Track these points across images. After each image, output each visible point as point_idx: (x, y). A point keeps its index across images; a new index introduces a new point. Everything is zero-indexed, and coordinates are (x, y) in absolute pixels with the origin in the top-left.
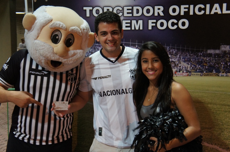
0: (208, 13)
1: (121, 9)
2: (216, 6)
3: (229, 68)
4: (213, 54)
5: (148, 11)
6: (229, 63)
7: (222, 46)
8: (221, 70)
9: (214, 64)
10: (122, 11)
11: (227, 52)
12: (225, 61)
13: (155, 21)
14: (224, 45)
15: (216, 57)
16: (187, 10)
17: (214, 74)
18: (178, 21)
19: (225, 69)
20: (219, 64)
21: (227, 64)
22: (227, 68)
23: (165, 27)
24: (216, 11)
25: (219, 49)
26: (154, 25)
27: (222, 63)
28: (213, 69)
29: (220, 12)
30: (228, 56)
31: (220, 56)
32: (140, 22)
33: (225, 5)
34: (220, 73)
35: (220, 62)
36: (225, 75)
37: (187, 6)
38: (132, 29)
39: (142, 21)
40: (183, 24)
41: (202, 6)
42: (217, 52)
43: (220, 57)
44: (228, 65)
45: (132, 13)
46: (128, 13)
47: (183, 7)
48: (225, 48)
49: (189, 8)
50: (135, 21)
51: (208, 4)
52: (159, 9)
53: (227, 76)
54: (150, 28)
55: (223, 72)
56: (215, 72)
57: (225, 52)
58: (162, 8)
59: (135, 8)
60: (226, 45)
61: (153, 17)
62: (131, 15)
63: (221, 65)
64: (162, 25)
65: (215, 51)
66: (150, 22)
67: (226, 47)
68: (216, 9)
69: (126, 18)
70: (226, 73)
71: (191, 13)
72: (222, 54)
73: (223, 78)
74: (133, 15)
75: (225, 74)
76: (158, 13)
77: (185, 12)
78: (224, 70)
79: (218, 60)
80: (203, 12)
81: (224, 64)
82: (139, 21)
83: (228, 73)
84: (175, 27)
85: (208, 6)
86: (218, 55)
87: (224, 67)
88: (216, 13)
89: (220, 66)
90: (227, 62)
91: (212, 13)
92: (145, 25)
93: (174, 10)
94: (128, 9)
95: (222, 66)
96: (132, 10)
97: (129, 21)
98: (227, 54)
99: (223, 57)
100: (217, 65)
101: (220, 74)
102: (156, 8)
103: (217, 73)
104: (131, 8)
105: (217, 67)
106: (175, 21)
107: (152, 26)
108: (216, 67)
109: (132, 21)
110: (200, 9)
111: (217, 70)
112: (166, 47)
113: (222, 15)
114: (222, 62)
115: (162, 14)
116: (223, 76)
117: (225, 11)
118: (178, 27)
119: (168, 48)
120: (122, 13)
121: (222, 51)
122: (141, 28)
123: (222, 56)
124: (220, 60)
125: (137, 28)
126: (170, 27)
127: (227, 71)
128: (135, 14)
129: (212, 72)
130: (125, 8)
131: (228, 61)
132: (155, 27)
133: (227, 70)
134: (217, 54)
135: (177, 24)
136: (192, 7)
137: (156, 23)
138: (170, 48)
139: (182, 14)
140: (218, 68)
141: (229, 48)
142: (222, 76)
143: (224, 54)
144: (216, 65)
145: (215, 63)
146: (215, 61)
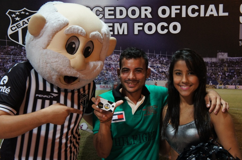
0: (202, 15)
1: (101, 9)
2: (212, 7)
3: (227, 79)
4: (209, 63)
5: (134, 13)
6: (227, 73)
7: (219, 53)
8: (219, 81)
9: (210, 75)
10: (103, 13)
11: (225, 60)
12: (223, 71)
13: (141, 24)
14: (221, 52)
15: (213, 67)
16: (178, 11)
17: (211, 86)
18: (169, 25)
19: (223, 80)
20: (216, 74)
21: (225, 75)
22: (225, 79)
23: (153, 31)
24: (212, 13)
25: (216, 56)
26: (141, 28)
27: (219, 74)
28: (209, 81)
29: (215, 14)
30: (226, 65)
31: (217, 64)
32: (125, 25)
33: (221, 6)
34: (217, 84)
35: (217, 72)
36: (223, 88)
37: (179, 7)
38: (115, 34)
39: (127, 24)
40: (175, 28)
41: (196, 7)
42: (214, 60)
43: (217, 67)
44: (227, 75)
45: (115, 14)
46: (109, 15)
47: (173, 8)
48: (222, 55)
49: (181, 10)
50: (119, 24)
51: (202, 4)
52: (146, 10)
53: (225, 88)
54: (136, 32)
55: (221, 84)
56: (212, 84)
57: (223, 60)
58: (149, 9)
59: (118, 9)
60: (223, 52)
61: (139, 19)
62: (113, 17)
63: (219, 75)
64: (150, 28)
65: (211, 59)
66: (136, 25)
67: (224, 54)
68: (212, 11)
69: (107, 21)
70: (223, 84)
71: (184, 15)
72: (219, 63)
73: (220, 90)
74: (115, 17)
75: (222, 86)
76: (145, 14)
77: (176, 14)
78: (221, 82)
79: (215, 70)
80: (196, 14)
81: (221, 74)
82: (123, 24)
83: (226, 85)
84: (166, 31)
85: (202, 7)
86: (215, 64)
87: (222, 78)
88: (212, 16)
89: (218, 77)
90: (225, 72)
91: (207, 15)
92: (131, 28)
93: (164, 12)
94: (109, 10)
95: (219, 77)
96: (115, 10)
97: (111, 24)
98: (225, 63)
99: (221, 66)
100: (214, 76)
101: (218, 86)
102: (143, 8)
103: (214, 85)
104: (113, 8)
105: (214, 77)
106: (165, 24)
107: (139, 30)
108: (212, 78)
109: (115, 24)
110: (193, 11)
111: (214, 82)
112: (155, 55)
113: (219, 17)
114: (219, 72)
115: (150, 16)
116: (221, 88)
117: (221, 14)
118: (169, 31)
119: (158, 56)
120: (103, 15)
121: (219, 59)
122: (126, 33)
123: (219, 65)
124: (217, 70)
125: (121, 33)
126: (160, 31)
127: (225, 83)
128: (118, 16)
129: (209, 84)
130: (107, 9)
131: (226, 70)
132: (141, 32)
133: (225, 81)
134: (213, 63)
135: (167, 28)
136: (184, 7)
137: (143, 27)
138: (159, 56)
139: (173, 16)
140: (215, 79)
141: (227, 56)
142: (219, 88)
143: (221, 62)
144: (212, 76)
145: (212, 73)
146: (211, 71)
